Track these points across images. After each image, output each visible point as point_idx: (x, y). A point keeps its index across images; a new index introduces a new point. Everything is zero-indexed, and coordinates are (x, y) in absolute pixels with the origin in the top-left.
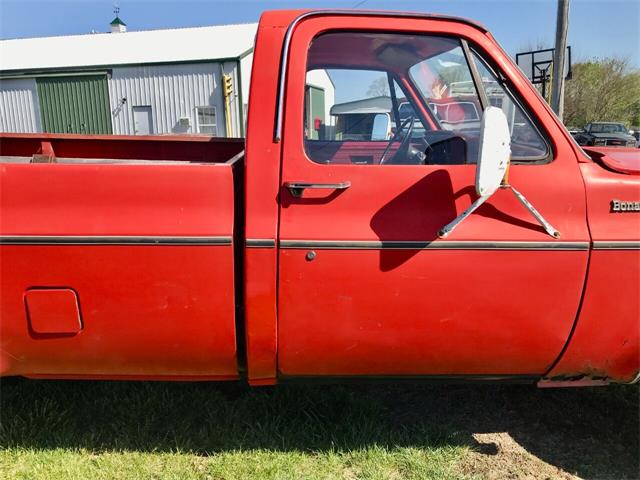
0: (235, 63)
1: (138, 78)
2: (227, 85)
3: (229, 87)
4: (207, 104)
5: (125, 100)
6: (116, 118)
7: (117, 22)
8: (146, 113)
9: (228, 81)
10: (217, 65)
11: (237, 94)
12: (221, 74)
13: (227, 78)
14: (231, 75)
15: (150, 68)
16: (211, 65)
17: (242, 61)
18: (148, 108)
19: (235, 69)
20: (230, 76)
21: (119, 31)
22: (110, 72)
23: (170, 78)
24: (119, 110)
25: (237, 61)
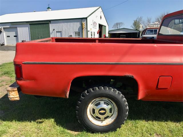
1: (58, 23)
2: (83, 25)
4: (77, 31)
5: (54, 29)
6: (51, 35)
7: (49, 8)
8: (60, 33)
10: (80, 20)
11: (86, 28)
13: (83, 23)
15: (61, 21)
17: (88, 18)
18: (61, 32)
19: (86, 21)
20: (84, 23)
21: (49, 11)
22: (50, 22)
23: (67, 23)
24: (52, 32)
25: (86, 18)
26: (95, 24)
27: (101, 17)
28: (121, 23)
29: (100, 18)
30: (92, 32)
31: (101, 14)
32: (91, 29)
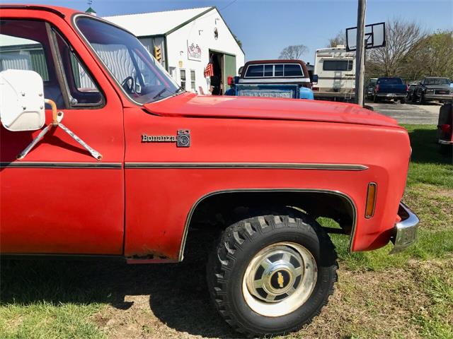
0: (163, 38)
2: (157, 53)
3: (158, 55)
6: (83, 78)
9: (158, 51)
10: (150, 40)
11: (164, 60)
12: (153, 46)
13: (157, 49)
14: (160, 47)
16: (146, 40)
17: (168, 37)
19: (163, 43)
25: (163, 37)
26: (196, 50)
27: (216, 33)
28: (301, 46)
29: (214, 34)
30: (183, 71)
31: (216, 26)
32: (180, 62)
